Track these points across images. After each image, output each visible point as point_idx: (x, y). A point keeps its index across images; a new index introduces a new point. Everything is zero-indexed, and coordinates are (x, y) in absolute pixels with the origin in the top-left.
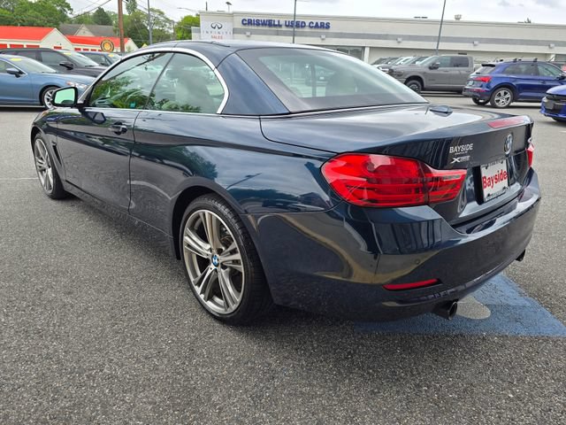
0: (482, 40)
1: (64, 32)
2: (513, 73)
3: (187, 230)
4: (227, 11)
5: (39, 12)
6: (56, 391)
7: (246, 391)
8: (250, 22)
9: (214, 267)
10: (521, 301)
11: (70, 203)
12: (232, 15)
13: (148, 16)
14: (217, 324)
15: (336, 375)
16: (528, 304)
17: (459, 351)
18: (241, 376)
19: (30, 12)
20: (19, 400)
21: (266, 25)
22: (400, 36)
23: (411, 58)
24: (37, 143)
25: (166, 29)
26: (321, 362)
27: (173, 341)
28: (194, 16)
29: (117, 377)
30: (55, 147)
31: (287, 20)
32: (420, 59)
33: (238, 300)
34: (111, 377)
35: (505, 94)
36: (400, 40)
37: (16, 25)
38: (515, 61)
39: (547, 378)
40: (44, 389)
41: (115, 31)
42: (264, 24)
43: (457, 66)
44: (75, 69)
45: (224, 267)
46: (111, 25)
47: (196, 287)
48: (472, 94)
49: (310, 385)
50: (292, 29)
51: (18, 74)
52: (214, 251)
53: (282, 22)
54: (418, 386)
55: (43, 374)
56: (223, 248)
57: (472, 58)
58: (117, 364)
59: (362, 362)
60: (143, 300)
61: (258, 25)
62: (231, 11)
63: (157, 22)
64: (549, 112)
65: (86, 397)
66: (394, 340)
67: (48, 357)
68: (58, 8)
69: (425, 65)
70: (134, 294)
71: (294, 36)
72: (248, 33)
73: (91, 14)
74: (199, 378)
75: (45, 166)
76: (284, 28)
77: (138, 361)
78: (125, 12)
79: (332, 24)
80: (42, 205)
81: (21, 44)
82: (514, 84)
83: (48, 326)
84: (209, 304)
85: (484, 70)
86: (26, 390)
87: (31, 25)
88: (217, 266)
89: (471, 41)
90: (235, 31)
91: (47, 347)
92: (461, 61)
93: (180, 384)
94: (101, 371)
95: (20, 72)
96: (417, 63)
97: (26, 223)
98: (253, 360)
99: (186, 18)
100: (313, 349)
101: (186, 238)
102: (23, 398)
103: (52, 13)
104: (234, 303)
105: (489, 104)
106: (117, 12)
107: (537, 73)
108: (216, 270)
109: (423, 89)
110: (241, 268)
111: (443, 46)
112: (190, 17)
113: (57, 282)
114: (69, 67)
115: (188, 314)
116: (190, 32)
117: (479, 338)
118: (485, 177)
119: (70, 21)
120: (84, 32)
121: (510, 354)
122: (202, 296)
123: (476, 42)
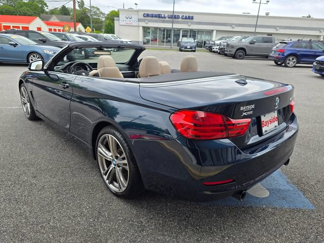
0: (281, 27)
1: (43, 19)
2: (298, 47)
3: (100, 144)
4: (135, 9)
5: (29, 7)
6: (23, 235)
7: (127, 238)
8: (148, 15)
9: (113, 166)
10: (288, 187)
11: (39, 122)
12: (138, 11)
13: (90, 11)
14: (115, 198)
15: (178, 229)
16: (291, 189)
17: (248, 217)
18: (125, 229)
19: (24, 8)
20: (3, 239)
21: (157, 17)
22: (234, 24)
23: (240, 37)
24: (22, 89)
25: (101, 18)
26: (171, 221)
27: (90, 207)
28: (117, 10)
29: (57, 228)
30: (31, 92)
31: (169, 14)
32: (245, 38)
33: (126, 185)
34: (54, 228)
35: (293, 59)
36: (233, 26)
37: (16, 15)
38: (299, 40)
39: (297, 233)
40: (17, 234)
41: (71, 18)
42: (156, 16)
43: (266, 42)
44: (47, 42)
45: (119, 167)
46: (69, 15)
47: (104, 176)
48: (274, 59)
49: (163, 235)
50: (172, 20)
51: (15, 45)
52: (114, 157)
53: (166, 15)
54: (223, 237)
55: (17, 225)
56: (119, 156)
57: (274, 38)
58: (57, 220)
59: (194, 222)
60: (75, 182)
61: (152, 17)
62: (137, 9)
63: (96, 14)
64: (317, 71)
65: (39, 239)
66: (213, 209)
67: (21, 215)
68: (40, 6)
69: (248, 41)
70: (70, 178)
71: (173, 23)
72: (147, 22)
73: (58, 9)
74: (102, 229)
75: (26, 102)
76: (167, 19)
77: (69, 218)
78: (77, 8)
79: (195, 17)
80: (24, 123)
81: (18, 25)
82: (298, 54)
83: (22, 196)
84: (111, 186)
85: (281, 45)
86: (7, 234)
87: (25, 15)
88: (115, 165)
89: (275, 27)
90: (139, 20)
91: (20, 209)
92: (268, 39)
93: (91, 232)
94: (49, 224)
95: (16, 44)
96: (243, 40)
97: (14, 134)
98: (133, 219)
99: (112, 12)
100: (167, 213)
101: (99, 149)
102: (5, 238)
103: (36, 8)
104: (124, 186)
105: (283, 65)
106: (73, 8)
107: (311, 48)
108: (114, 167)
109: (246, 55)
110: (127, 168)
111: (258, 30)
112: (114, 11)
113: (28, 170)
114: (44, 41)
115: (99, 191)
116: (114, 20)
117: (261, 209)
118: (263, 121)
119: (47, 13)
120: (54, 19)
121: (277, 219)
122: (107, 182)
123: (277, 28)
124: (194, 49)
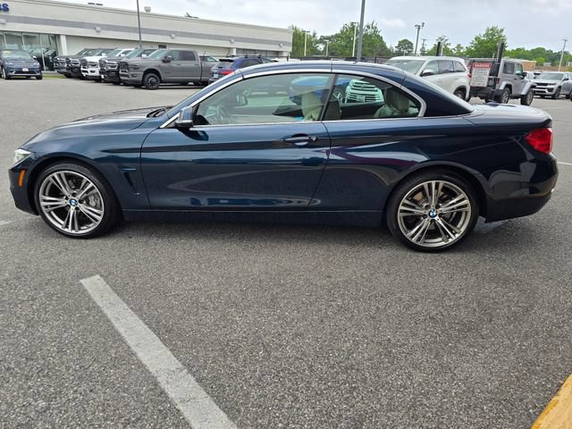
9: (430, 219)
22: (98, 25)
36: (98, 29)
69: (158, 58)
79: (10, 5)
89: (169, 33)
109: (162, 82)
110: (467, 208)
111: (145, 38)
123: (173, 35)
124: (38, 74)
